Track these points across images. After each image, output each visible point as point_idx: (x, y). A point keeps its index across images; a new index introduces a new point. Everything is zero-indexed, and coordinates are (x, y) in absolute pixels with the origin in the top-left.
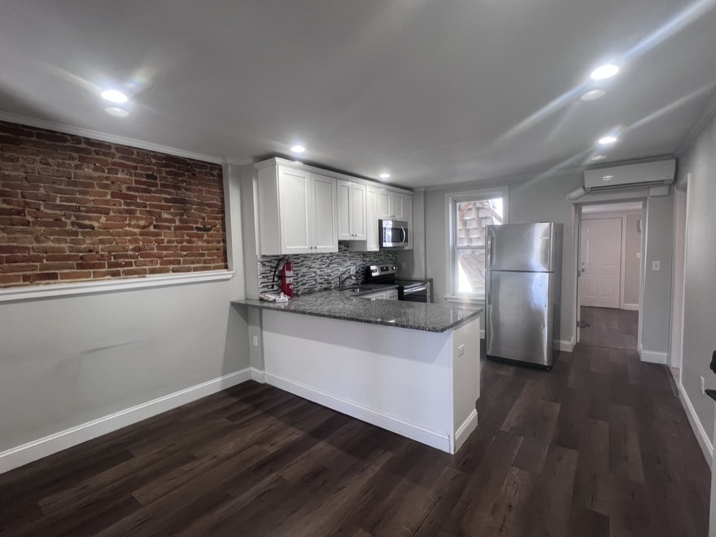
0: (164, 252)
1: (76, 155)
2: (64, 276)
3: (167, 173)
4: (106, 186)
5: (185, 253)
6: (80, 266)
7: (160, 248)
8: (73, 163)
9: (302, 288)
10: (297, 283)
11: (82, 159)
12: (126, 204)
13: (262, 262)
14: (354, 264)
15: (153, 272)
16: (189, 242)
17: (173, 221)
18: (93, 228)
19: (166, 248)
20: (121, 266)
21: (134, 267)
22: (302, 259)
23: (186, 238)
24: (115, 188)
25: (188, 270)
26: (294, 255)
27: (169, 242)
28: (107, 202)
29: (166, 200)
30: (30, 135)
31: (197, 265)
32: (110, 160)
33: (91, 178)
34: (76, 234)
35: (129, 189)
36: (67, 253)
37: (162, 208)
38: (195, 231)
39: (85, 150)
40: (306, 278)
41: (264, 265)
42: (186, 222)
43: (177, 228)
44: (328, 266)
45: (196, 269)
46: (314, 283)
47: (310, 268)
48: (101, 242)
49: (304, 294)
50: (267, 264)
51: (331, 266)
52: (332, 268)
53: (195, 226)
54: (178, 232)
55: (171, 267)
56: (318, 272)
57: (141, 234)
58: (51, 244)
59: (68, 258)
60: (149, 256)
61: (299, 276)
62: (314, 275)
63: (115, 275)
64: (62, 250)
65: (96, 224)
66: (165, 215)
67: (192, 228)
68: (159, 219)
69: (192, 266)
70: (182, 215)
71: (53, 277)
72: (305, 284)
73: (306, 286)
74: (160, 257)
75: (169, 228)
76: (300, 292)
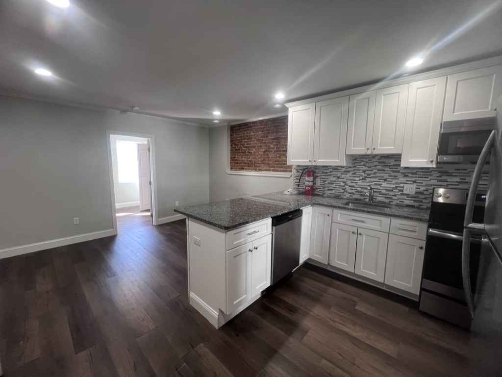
0: (270, 162)
1: (249, 129)
2: (246, 169)
3: (274, 126)
4: (255, 138)
5: (277, 163)
6: (248, 166)
7: (268, 161)
8: (249, 132)
9: (328, 193)
10: (324, 188)
11: (251, 130)
12: (260, 143)
13: (296, 170)
15: (266, 170)
16: (279, 157)
17: (274, 148)
18: (251, 153)
19: (270, 161)
20: (257, 167)
21: (260, 168)
22: (331, 170)
23: (278, 156)
24: (257, 138)
25: (278, 171)
26: (323, 166)
27: (272, 158)
28: (255, 143)
29: (272, 139)
30: (242, 126)
31: (282, 169)
32: (257, 127)
33: (252, 136)
34: (248, 155)
35: (261, 137)
36: (246, 162)
37: (270, 143)
38: (282, 152)
39: (251, 126)
40: (334, 186)
41: (298, 172)
42: (279, 148)
43: (275, 152)
44: (363, 179)
45: (281, 171)
46: (343, 191)
47: (339, 178)
48: (254, 158)
49: (328, 197)
50: (300, 171)
51: (368, 180)
52: (369, 182)
53: (282, 150)
54: (275, 153)
55: (272, 169)
56: (349, 183)
57: (264, 155)
58: (243, 159)
59: (246, 163)
60: (265, 164)
61: (327, 182)
62: (343, 184)
63: (256, 170)
64: (245, 160)
65: (252, 152)
66: (272, 146)
67: (280, 151)
68: (269, 148)
69: (279, 169)
70: (277, 145)
71: (243, 169)
72: (332, 190)
73: (333, 192)
74: (269, 164)
75: (272, 151)
76: (326, 195)
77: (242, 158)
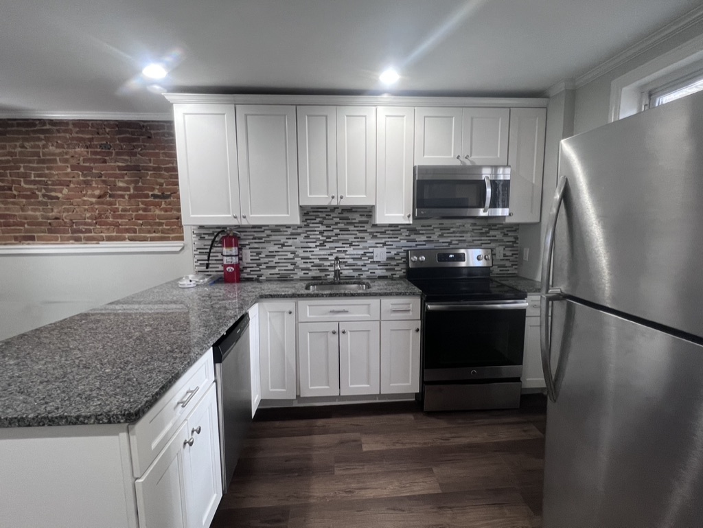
0: (120, 221)
1: (42, 136)
2: (41, 239)
3: (122, 140)
4: (66, 161)
5: (141, 222)
6: (50, 231)
7: (114, 217)
8: (41, 144)
9: (267, 273)
10: (259, 265)
11: (47, 139)
12: (84, 175)
13: (198, 235)
14: (384, 244)
15: (110, 239)
16: (145, 210)
17: (127, 189)
18: (57, 198)
19: (121, 217)
20: (81, 232)
21: (93, 234)
22: (269, 232)
23: (141, 206)
24: (74, 162)
25: (145, 239)
26: (254, 227)
27: (123, 210)
28: (67, 174)
29: (120, 168)
30: (12, 126)
31: (154, 235)
32: (68, 136)
33: (54, 154)
34: (45, 204)
35: (84, 161)
36: (40, 220)
37: (116, 176)
38: (151, 199)
39: (47, 131)
40: (276, 259)
41: (202, 238)
42: (141, 189)
43: (131, 197)
44: (321, 245)
45: (152, 239)
46: (292, 267)
47: (283, 245)
48: (68, 210)
49: (268, 280)
50: (207, 237)
51: (328, 245)
52: (331, 248)
53: (150, 193)
54: (133, 200)
55: (127, 235)
56: (300, 252)
57: (98, 203)
58: (30, 213)
59: (40, 224)
60: (106, 224)
61: (263, 255)
62: (291, 256)
63: (77, 240)
64: (36, 218)
65: (60, 195)
66: (121, 184)
67: (147, 196)
68: (114, 188)
69: (148, 235)
70: (136, 182)
71: (32, 239)
72: (274, 267)
73: (276, 271)
74: (117, 225)
75: (122, 196)
76: (263, 278)
77: (23, 210)
